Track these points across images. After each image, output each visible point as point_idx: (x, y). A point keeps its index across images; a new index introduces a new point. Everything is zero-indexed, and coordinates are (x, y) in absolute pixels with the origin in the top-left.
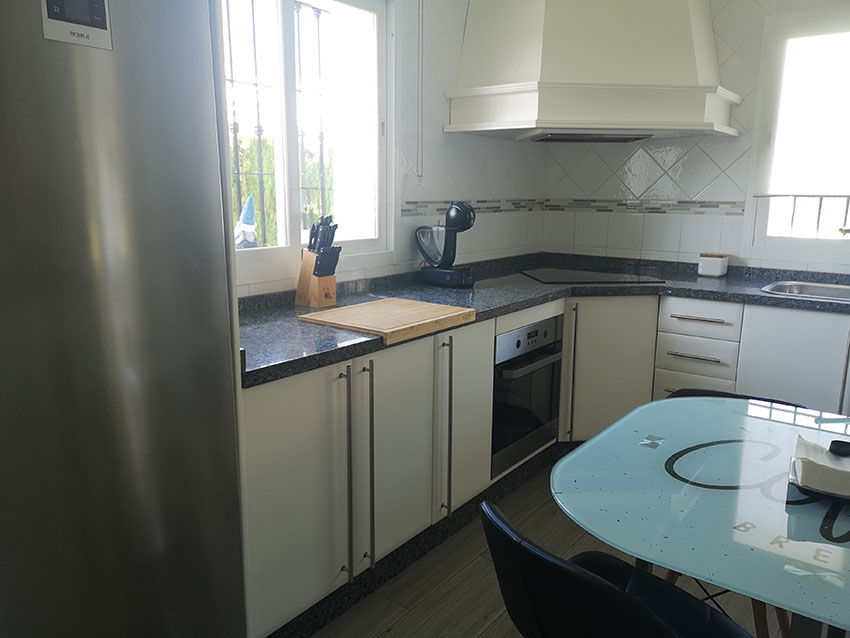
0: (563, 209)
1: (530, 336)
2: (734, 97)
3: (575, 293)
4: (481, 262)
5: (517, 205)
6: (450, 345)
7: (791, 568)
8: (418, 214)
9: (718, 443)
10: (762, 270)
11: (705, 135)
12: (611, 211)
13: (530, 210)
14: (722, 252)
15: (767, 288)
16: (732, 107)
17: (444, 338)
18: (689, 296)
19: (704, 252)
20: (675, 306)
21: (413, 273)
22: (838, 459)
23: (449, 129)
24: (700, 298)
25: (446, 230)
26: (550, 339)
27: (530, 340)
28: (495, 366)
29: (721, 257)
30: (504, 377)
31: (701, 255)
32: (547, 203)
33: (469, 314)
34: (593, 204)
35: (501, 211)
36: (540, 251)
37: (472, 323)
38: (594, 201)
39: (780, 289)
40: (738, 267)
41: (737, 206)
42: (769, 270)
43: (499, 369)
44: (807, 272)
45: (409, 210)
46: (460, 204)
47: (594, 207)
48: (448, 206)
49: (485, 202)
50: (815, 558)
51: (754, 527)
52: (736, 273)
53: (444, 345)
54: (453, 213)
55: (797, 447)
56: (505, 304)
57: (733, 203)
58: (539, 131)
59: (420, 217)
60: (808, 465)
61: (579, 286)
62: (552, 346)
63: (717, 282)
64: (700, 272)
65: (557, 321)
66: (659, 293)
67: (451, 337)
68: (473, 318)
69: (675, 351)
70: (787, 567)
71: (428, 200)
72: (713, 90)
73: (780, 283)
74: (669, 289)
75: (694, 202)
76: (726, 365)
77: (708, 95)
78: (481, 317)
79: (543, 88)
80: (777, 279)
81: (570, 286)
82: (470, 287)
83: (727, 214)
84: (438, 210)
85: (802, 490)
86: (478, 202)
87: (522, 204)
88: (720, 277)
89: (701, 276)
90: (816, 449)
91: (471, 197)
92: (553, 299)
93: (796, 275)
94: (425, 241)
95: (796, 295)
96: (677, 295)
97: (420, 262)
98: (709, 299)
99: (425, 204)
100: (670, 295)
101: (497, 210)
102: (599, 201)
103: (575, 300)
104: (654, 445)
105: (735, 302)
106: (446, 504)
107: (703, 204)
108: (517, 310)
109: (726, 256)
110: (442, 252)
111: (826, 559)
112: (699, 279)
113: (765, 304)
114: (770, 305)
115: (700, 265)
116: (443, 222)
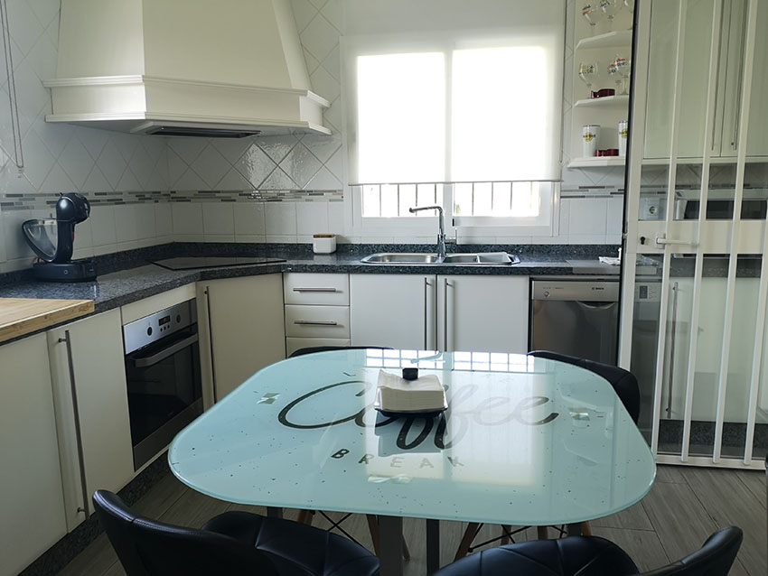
0: (189, 201)
1: (161, 322)
2: (324, 102)
3: (205, 277)
4: (107, 255)
5: (141, 197)
6: (68, 340)
7: (374, 478)
8: (24, 208)
9: (324, 389)
10: (362, 246)
11: (306, 133)
12: (235, 201)
13: (157, 202)
14: (330, 233)
15: (365, 260)
16: (324, 110)
17: (59, 332)
18: (305, 271)
19: (317, 234)
20: (296, 280)
21: (24, 271)
22: (408, 383)
23: (51, 118)
24: (315, 272)
25: (58, 223)
26: (184, 324)
27: (162, 326)
28: (126, 356)
29: (330, 236)
30: (137, 366)
31: (315, 236)
32: (172, 195)
33: (86, 306)
34: (217, 195)
35: (124, 203)
36: (171, 241)
37: (92, 314)
38: (219, 192)
39: (376, 259)
40: (344, 245)
41: (337, 194)
42: (367, 245)
43: (131, 360)
44: (394, 245)
45: (12, 204)
46: (72, 195)
47: (219, 197)
48: (57, 198)
49: (105, 194)
50: (392, 465)
51: (348, 452)
52: (342, 249)
53: (60, 341)
54: (64, 204)
55: (379, 378)
56: (128, 292)
57: (334, 192)
58: (151, 124)
59: (27, 211)
60: (386, 392)
61: (208, 270)
62: (188, 330)
63: (330, 257)
64: (315, 250)
65: (190, 305)
66: (282, 271)
67: (67, 332)
68: (92, 309)
69: (300, 320)
70: (370, 479)
71: (35, 192)
72: (304, 93)
73: (375, 255)
74: (288, 266)
75: (304, 191)
76: (341, 326)
77: (300, 97)
78: (102, 307)
79: (147, 80)
80: (374, 252)
81: (200, 270)
82: (93, 279)
83: (330, 200)
84: (48, 203)
85: (384, 413)
86: (96, 194)
87: (147, 196)
88: (331, 254)
89: (316, 254)
90: (393, 377)
91: (86, 188)
92: (181, 284)
93: (386, 248)
94: (35, 236)
95: (387, 263)
96: (296, 271)
97: (31, 258)
98: (322, 272)
99: (32, 197)
100: (291, 271)
101: (119, 202)
102: (223, 192)
103: (204, 284)
104: (270, 401)
105: (342, 272)
106: (83, 508)
107: (311, 193)
108: (143, 298)
109: (334, 236)
110: (56, 245)
111: (399, 464)
112: (315, 257)
113: (364, 272)
114: (367, 273)
115: (314, 245)
116: (55, 216)
